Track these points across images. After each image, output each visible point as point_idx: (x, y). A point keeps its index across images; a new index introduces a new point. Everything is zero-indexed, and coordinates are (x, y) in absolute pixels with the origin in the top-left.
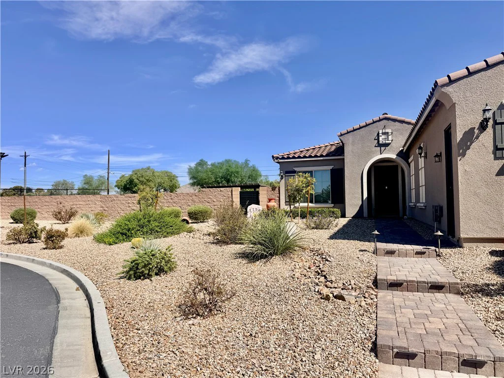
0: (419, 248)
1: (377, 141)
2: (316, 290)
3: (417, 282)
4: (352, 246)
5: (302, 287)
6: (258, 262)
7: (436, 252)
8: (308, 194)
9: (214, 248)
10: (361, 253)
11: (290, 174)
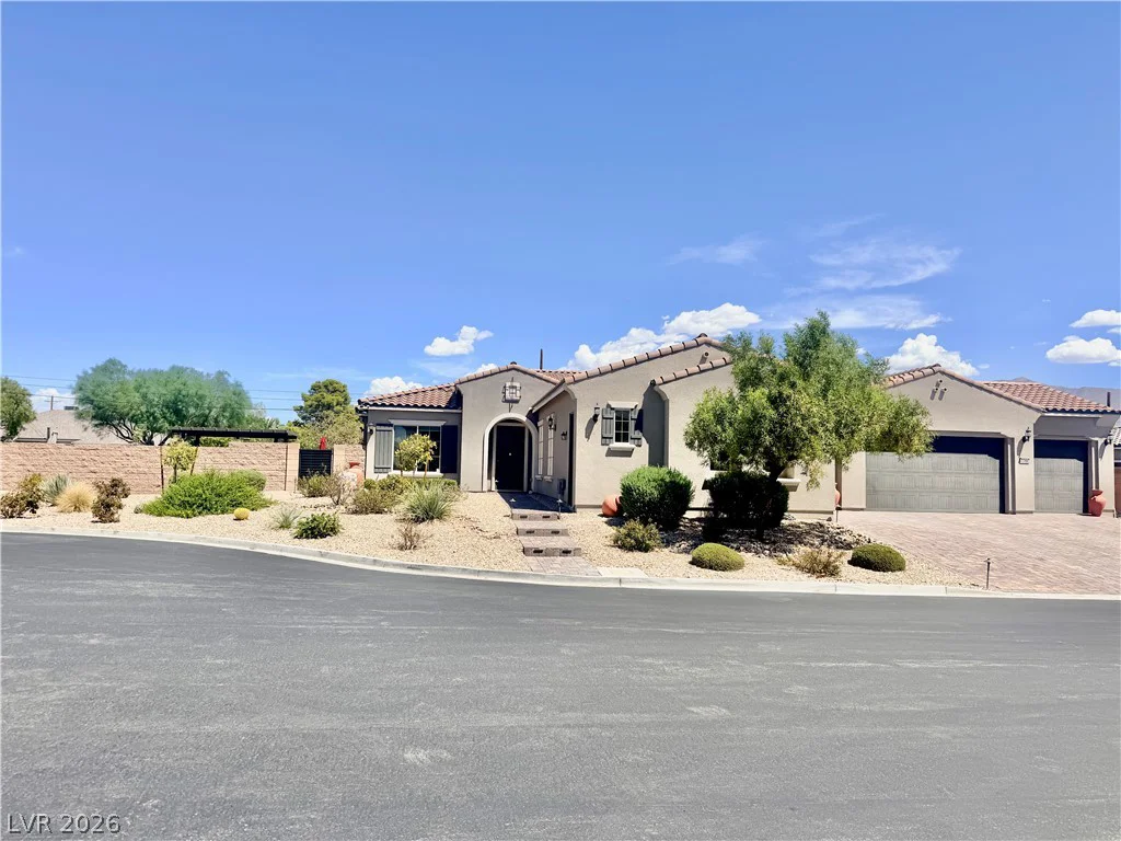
0: (546, 513)
1: (503, 395)
7: (557, 516)
11: (383, 428)
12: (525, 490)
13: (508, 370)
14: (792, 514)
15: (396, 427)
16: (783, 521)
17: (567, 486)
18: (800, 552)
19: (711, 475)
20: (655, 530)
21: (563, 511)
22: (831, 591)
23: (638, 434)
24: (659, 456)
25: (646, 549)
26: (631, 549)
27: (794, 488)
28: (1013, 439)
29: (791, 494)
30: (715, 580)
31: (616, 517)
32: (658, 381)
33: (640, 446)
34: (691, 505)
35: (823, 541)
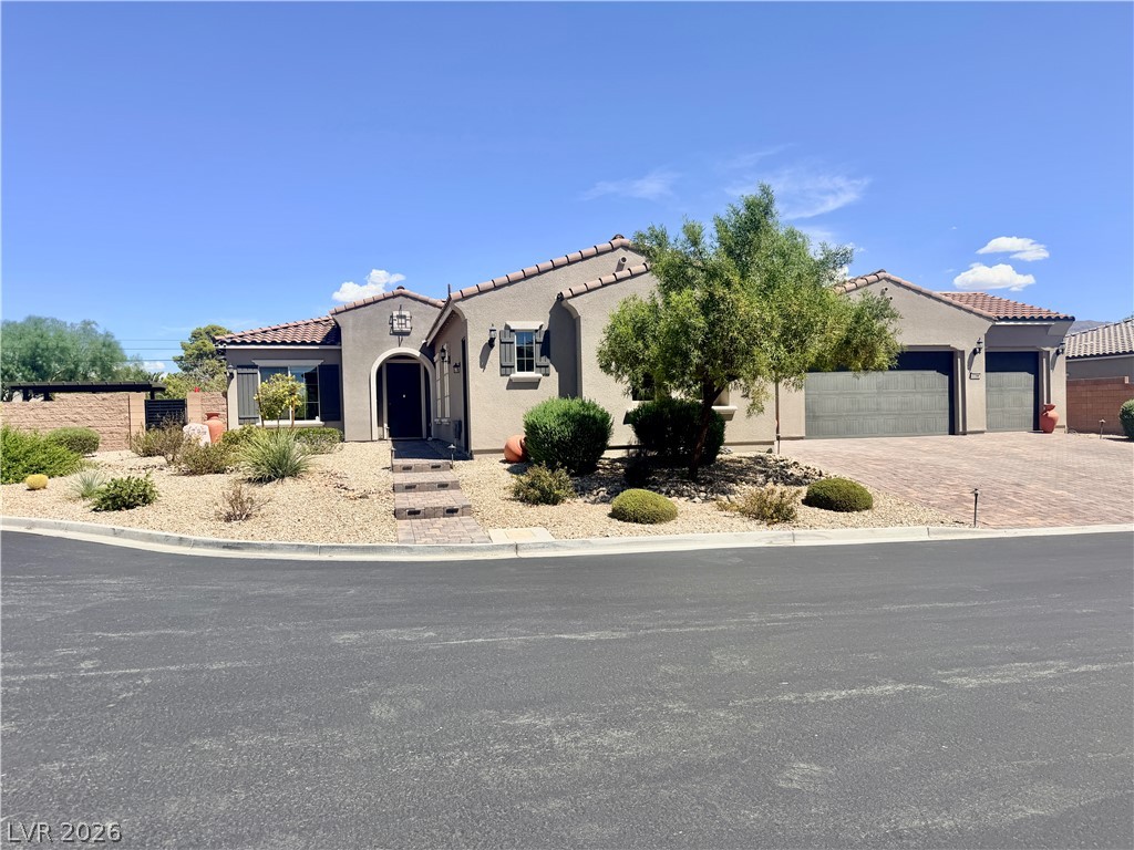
1: (390, 326)
3: (428, 483)
7: (450, 465)
11: (245, 371)
12: (425, 436)
13: (394, 296)
14: (728, 447)
15: (262, 369)
16: (719, 456)
17: (462, 428)
18: (743, 492)
19: (634, 405)
20: (565, 476)
21: (457, 459)
22: (788, 543)
23: (545, 361)
24: (571, 385)
25: (554, 501)
26: (536, 502)
27: (730, 416)
28: (963, 352)
29: (727, 423)
30: (641, 538)
31: (520, 462)
32: (567, 293)
33: (548, 375)
34: (612, 442)
35: (768, 477)
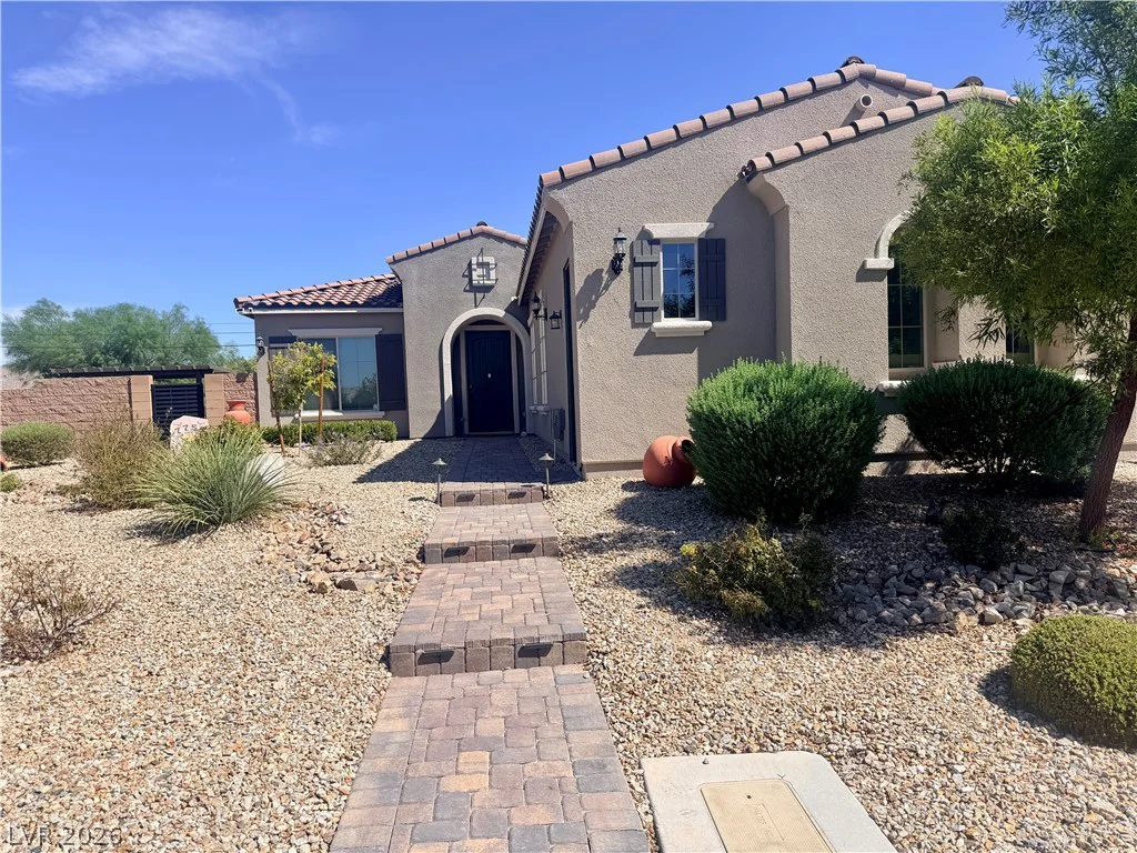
0: (516, 486)
1: (467, 279)
2: (303, 579)
3: (493, 543)
4: (398, 493)
5: (273, 578)
6: (184, 542)
7: (543, 491)
8: (319, 390)
9: (73, 521)
10: (413, 503)
11: (279, 344)
12: (517, 430)
13: (473, 236)
17: (567, 422)
21: (555, 480)
32: (762, 162)
